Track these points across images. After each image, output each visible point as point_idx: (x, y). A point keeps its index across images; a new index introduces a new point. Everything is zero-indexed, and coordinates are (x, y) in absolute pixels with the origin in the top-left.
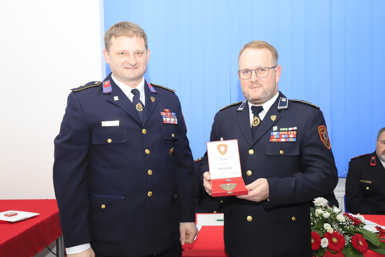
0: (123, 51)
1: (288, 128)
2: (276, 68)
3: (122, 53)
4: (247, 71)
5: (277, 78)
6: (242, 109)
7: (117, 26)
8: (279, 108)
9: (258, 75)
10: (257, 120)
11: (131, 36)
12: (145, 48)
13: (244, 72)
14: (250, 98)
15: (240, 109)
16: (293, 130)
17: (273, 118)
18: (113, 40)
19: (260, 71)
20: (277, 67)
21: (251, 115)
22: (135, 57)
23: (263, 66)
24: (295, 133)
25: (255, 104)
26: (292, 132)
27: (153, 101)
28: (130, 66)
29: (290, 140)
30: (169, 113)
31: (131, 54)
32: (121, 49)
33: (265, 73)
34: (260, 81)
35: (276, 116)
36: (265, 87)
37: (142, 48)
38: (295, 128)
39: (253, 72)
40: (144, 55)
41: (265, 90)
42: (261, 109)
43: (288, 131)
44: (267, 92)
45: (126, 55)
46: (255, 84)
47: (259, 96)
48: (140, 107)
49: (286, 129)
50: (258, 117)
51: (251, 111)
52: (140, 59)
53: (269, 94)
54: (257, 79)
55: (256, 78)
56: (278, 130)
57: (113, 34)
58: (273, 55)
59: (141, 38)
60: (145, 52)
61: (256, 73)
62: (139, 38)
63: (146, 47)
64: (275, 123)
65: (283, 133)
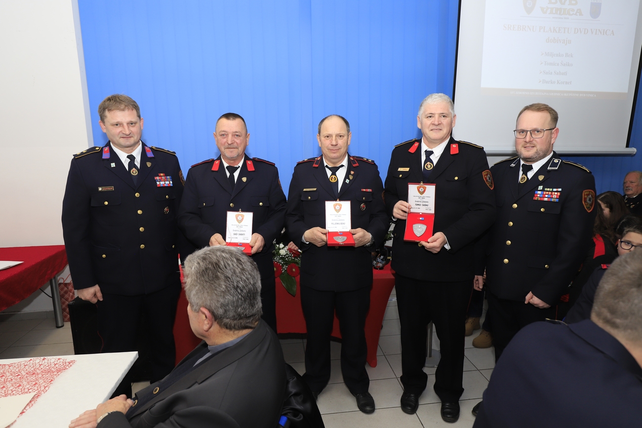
0: (118, 122)
1: (553, 188)
2: (553, 130)
3: (117, 125)
4: (523, 131)
5: (552, 139)
6: (514, 165)
7: (109, 99)
8: (549, 168)
9: (533, 135)
10: (524, 178)
11: (123, 110)
12: (138, 118)
13: (520, 132)
14: (522, 157)
15: (513, 165)
16: (557, 192)
17: (541, 178)
18: (107, 113)
19: (536, 132)
20: (555, 129)
21: (521, 173)
22: (128, 127)
23: (539, 128)
24: (559, 194)
25: (527, 161)
26: (556, 193)
27: (149, 166)
28: (125, 136)
29: (553, 200)
30: (163, 178)
31: (125, 125)
32: (115, 121)
33: (541, 135)
34: (534, 142)
35: (543, 176)
36: (538, 147)
37: (134, 118)
38: (560, 190)
39: (529, 133)
40: (137, 125)
41: (538, 150)
42: (530, 168)
43: (552, 191)
44: (540, 152)
45: (120, 126)
46: (529, 144)
47: (531, 155)
48: (134, 172)
49: (551, 190)
50: (527, 175)
51: (521, 168)
52: (134, 129)
53: (541, 154)
54: (532, 140)
55: (530, 139)
56: (543, 190)
57: (106, 108)
58: (552, 118)
59: (132, 110)
60: (138, 121)
61: (531, 134)
62: (130, 112)
63: (139, 116)
64: (541, 183)
65: (547, 193)
